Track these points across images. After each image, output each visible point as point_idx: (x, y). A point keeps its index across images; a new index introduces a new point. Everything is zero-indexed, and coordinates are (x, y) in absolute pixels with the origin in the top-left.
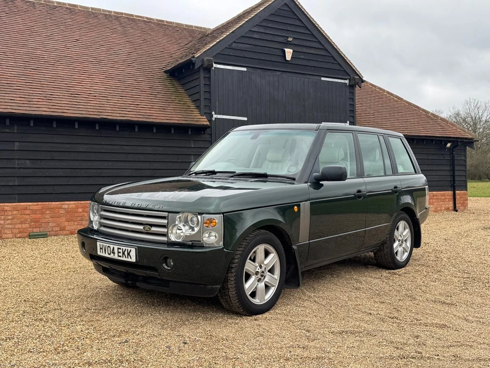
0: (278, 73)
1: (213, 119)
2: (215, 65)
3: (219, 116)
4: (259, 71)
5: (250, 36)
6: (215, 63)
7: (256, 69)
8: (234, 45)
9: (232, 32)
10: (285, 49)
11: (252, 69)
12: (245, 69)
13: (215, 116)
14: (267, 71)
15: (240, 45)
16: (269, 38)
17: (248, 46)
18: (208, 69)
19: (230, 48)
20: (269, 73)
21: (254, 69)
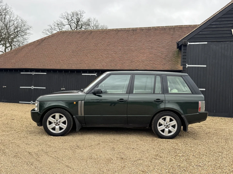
0: (228, 42)
1: (187, 67)
2: (189, 43)
3: (190, 66)
4: (216, 43)
5: (210, 27)
6: (189, 42)
7: (213, 42)
8: (200, 33)
9: (199, 27)
10: (232, 30)
11: (210, 42)
12: (206, 43)
13: (187, 66)
14: (220, 42)
15: (204, 32)
16: (223, 26)
17: (209, 32)
18: (185, 45)
19: (198, 34)
20: (222, 43)
21: (212, 42)
